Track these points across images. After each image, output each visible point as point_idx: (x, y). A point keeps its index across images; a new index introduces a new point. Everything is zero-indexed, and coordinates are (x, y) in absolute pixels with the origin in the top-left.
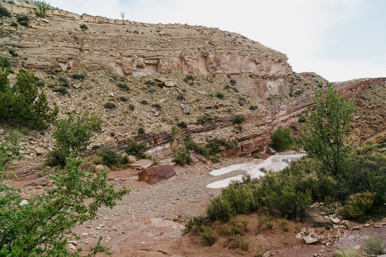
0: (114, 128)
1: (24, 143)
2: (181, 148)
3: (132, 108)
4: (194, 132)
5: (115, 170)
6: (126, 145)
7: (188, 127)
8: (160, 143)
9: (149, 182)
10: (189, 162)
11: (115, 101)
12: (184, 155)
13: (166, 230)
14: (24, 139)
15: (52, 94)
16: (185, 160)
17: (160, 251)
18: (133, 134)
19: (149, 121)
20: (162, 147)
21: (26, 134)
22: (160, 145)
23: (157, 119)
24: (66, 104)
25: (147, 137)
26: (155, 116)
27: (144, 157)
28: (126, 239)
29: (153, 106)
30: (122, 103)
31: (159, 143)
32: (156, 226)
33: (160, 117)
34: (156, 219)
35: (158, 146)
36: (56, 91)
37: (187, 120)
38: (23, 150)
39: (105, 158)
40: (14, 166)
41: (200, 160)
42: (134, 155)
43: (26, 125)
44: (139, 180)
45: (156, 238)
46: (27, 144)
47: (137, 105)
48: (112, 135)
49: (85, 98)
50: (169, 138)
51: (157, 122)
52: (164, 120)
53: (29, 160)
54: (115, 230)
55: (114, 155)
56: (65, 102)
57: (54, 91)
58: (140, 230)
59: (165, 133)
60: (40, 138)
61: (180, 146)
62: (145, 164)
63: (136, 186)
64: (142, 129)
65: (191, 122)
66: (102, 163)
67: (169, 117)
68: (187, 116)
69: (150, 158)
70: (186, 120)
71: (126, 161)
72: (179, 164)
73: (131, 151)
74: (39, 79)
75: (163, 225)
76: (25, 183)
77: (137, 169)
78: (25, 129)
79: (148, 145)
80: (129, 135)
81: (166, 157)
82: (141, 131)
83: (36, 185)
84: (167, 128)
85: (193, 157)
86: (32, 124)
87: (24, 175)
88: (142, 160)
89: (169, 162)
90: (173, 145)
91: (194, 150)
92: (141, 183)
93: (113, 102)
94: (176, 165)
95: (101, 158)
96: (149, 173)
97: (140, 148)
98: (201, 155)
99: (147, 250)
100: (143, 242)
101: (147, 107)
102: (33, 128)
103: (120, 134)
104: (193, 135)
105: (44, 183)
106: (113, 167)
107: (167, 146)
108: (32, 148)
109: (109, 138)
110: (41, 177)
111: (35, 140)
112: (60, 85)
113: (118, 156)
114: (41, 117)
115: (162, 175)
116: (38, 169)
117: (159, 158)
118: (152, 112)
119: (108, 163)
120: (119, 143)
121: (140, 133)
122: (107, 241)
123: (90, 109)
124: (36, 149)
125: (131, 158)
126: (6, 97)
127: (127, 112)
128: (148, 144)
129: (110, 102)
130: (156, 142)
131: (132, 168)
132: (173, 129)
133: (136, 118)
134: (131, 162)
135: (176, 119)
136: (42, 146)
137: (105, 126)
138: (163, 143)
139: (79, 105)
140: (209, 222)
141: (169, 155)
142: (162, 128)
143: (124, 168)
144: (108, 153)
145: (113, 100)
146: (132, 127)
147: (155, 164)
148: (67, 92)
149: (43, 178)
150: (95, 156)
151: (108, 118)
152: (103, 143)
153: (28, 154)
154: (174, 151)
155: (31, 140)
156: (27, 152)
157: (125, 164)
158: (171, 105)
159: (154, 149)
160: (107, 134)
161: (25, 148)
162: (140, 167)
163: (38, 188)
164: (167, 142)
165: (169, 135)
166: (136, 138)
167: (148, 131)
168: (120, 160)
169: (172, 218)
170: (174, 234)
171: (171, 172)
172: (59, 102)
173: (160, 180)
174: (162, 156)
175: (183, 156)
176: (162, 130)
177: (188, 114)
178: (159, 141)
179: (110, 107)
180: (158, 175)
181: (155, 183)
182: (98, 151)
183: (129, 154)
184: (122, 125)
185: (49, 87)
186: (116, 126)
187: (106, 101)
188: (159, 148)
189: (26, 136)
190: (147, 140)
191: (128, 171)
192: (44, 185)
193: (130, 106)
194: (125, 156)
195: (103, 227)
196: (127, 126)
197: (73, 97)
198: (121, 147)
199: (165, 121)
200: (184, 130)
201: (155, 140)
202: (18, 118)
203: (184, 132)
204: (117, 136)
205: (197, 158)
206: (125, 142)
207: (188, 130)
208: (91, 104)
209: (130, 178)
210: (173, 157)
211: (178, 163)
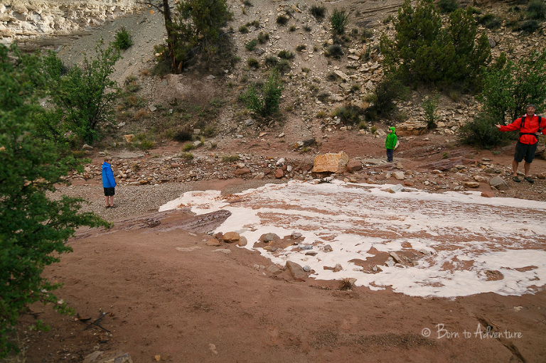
1: (448, 113)
14: (450, 108)
15: (510, 37)
21: (454, 100)
24: (531, 48)
36: (519, 30)
38: (444, 121)
40: (423, 142)
43: (456, 88)
46: (452, 114)
53: (447, 134)
56: (529, 45)
57: (514, 31)
60: (473, 105)
74: (494, 17)
76: (423, 164)
78: (454, 94)
83: (434, 168)
86: (464, 85)
87: (427, 154)
102: (466, 92)
105: (444, 167)
108: (457, 119)
110: (446, 158)
111: (465, 108)
112: (527, 19)
114: (478, 74)
116: (448, 147)
124: (460, 121)
126: (430, 52)
136: (473, 117)
148: (538, 28)
149: (447, 160)
153: (449, 128)
155: (460, 107)
156: (449, 124)
161: (447, 119)
163: (434, 173)
172: (520, 47)
185: (507, 26)
189: (453, 103)
192: (444, 170)
202: (445, 78)
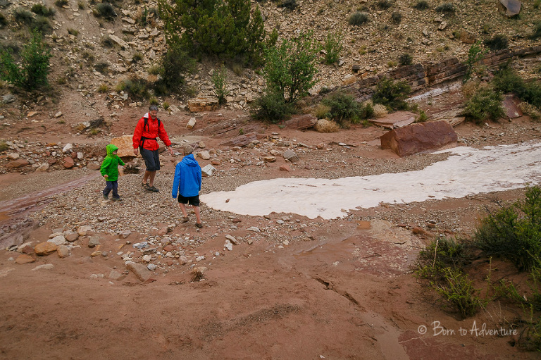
0: (359, 57)
1: (234, 87)
2: (482, 89)
3: (397, 19)
4: (522, 56)
5: (349, 128)
6: (374, 87)
7: (511, 45)
8: (441, 81)
9: (397, 152)
10: (495, 116)
11: (368, 11)
12: (485, 103)
13: (388, 250)
14: (235, 82)
15: (276, 12)
16: (485, 114)
17: (347, 295)
18: (391, 66)
19: (426, 40)
20: (445, 89)
21: (238, 74)
22: (441, 85)
23: (443, 36)
24: (293, 25)
25: (415, 70)
26: (439, 30)
27: (403, 108)
28: (311, 251)
29: (439, 10)
30: (380, 12)
31: (437, 81)
32: (375, 236)
33: (449, 32)
34: (382, 223)
35: (435, 86)
36: (282, 6)
37: (510, 32)
38: (232, 96)
39: (335, 109)
40: (217, 118)
41: (525, 114)
42: (384, 104)
43: (239, 62)
44: (382, 148)
45: (363, 261)
46: (238, 89)
47: (407, 13)
48: (355, 70)
49: (321, 12)
50: (460, 71)
51: (442, 41)
52: (456, 37)
53: (236, 109)
54: (302, 230)
55: (349, 104)
56: (292, 23)
57: (278, 7)
58: (342, 239)
59: (454, 61)
60: (254, 80)
61: (484, 85)
62: (402, 120)
63: (373, 158)
64: (407, 56)
65: (520, 34)
66: (329, 116)
67: (470, 30)
68: (513, 21)
69: (414, 109)
70: (507, 31)
71: (368, 114)
72: (471, 121)
73: (381, 96)
75: (386, 238)
76: (223, 141)
77: (385, 128)
78: (237, 67)
79: (415, 85)
80: (383, 69)
81: (448, 107)
82: (405, 60)
83: (234, 145)
84: (459, 51)
85: (506, 107)
86: (245, 59)
87: (224, 130)
88: (398, 112)
89: (452, 117)
90: (468, 85)
91: (514, 92)
92: (384, 152)
93: (364, 13)
94: (465, 122)
95: (328, 109)
96: (399, 137)
97: (398, 92)
98: (530, 102)
99: (327, 284)
100: (336, 263)
101: (425, 15)
102: (247, 66)
103: (368, 68)
104: (518, 61)
105: (242, 143)
106: (347, 123)
107: (456, 86)
108: (243, 93)
109: (349, 76)
110: (242, 134)
111: (248, 83)
113: (356, 105)
114: (256, 48)
115: (425, 140)
116: (242, 123)
117: (433, 110)
118: (434, 22)
119: (339, 116)
120: (363, 83)
121: (403, 64)
122: (281, 247)
123: (327, 29)
124: (246, 96)
125: (379, 109)
126: (212, 22)
127: (386, 28)
128: (415, 83)
129: (360, 13)
130: (431, 81)
131: (378, 125)
132: (472, 52)
133: (401, 37)
134: (378, 116)
135: (485, 32)
136: (256, 91)
137: (347, 56)
138: (448, 81)
139: (311, 25)
140: (479, 258)
141: (454, 104)
142: (449, 53)
143: (364, 126)
144: (340, 100)
145: (365, 9)
146: (391, 55)
147: (422, 120)
148: (297, 6)
149: (243, 136)
150: (320, 106)
151: (353, 42)
152: (339, 85)
153: (238, 102)
154: (468, 95)
155: (243, 82)
156: (237, 99)
157: (366, 118)
158: (477, 4)
159: (428, 94)
160: (346, 69)
161: (235, 94)
162: (392, 124)
163: (235, 150)
164: (456, 79)
165: (462, 64)
166: (393, 74)
167: (418, 59)
168: (357, 112)
169: (414, 226)
170: (399, 261)
171: (447, 137)
172: (285, 23)
173: (420, 150)
174: (440, 106)
175: (484, 106)
176: (448, 55)
177: (516, 17)
178: (439, 78)
179: (358, 21)
180: (418, 140)
181: (409, 155)
182: (327, 97)
183: (375, 103)
184: (373, 52)
185: (273, 1)
186: (363, 54)
187: (354, 12)
188: (438, 91)
189: (237, 77)
190: (414, 76)
191: (369, 132)
192: (243, 146)
193: (393, 15)
194: (368, 105)
195: (289, 221)
196: (383, 53)
197: (304, 13)
198: (364, 90)
199: (459, 39)
200: (499, 52)
201: (430, 75)
202: (228, 51)
203: (498, 57)
204: (362, 71)
205: (519, 110)
206: (373, 81)
207: (507, 52)
208: (330, 20)
209: (369, 143)
210: (463, 107)
211: (470, 118)
